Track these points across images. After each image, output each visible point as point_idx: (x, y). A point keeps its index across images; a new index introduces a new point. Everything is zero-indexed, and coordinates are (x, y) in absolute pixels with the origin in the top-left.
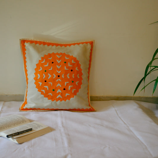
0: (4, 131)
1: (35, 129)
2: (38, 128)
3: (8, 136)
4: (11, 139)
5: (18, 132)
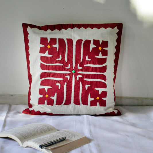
0: (32, 140)
1: (69, 139)
2: (73, 137)
3: (41, 146)
4: (44, 150)
5: (52, 142)
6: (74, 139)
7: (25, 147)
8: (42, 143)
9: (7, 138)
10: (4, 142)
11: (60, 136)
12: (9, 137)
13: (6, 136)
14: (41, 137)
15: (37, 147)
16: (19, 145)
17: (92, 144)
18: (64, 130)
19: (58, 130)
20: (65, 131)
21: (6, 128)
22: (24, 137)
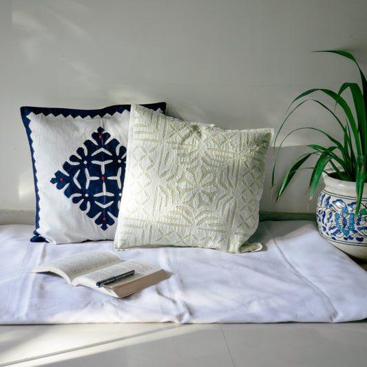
1: (139, 273)
2: (145, 270)
3: (99, 284)
4: (102, 289)
5: (114, 278)
6: (147, 273)
7: (75, 285)
8: (100, 280)
9: (49, 273)
10: (44, 279)
11: (125, 269)
12: (52, 271)
13: (47, 270)
14: (99, 271)
15: (93, 284)
16: (67, 283)
17: (172, 280)
18: (132, 260)
19: (123, 261)
20: (133, 262)
21: (47, 258)
22: (74, 272)
